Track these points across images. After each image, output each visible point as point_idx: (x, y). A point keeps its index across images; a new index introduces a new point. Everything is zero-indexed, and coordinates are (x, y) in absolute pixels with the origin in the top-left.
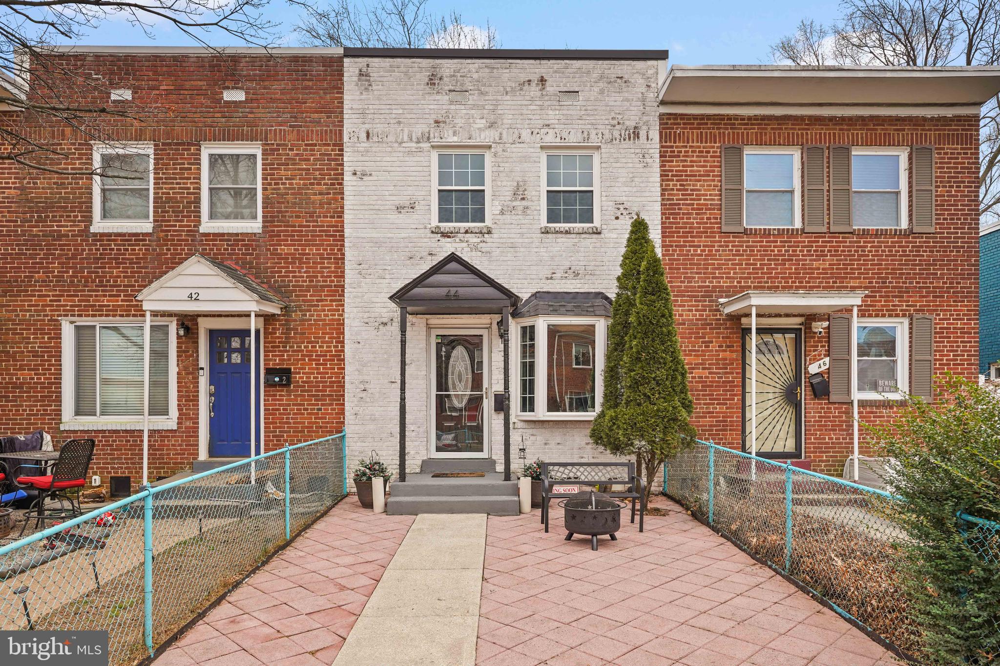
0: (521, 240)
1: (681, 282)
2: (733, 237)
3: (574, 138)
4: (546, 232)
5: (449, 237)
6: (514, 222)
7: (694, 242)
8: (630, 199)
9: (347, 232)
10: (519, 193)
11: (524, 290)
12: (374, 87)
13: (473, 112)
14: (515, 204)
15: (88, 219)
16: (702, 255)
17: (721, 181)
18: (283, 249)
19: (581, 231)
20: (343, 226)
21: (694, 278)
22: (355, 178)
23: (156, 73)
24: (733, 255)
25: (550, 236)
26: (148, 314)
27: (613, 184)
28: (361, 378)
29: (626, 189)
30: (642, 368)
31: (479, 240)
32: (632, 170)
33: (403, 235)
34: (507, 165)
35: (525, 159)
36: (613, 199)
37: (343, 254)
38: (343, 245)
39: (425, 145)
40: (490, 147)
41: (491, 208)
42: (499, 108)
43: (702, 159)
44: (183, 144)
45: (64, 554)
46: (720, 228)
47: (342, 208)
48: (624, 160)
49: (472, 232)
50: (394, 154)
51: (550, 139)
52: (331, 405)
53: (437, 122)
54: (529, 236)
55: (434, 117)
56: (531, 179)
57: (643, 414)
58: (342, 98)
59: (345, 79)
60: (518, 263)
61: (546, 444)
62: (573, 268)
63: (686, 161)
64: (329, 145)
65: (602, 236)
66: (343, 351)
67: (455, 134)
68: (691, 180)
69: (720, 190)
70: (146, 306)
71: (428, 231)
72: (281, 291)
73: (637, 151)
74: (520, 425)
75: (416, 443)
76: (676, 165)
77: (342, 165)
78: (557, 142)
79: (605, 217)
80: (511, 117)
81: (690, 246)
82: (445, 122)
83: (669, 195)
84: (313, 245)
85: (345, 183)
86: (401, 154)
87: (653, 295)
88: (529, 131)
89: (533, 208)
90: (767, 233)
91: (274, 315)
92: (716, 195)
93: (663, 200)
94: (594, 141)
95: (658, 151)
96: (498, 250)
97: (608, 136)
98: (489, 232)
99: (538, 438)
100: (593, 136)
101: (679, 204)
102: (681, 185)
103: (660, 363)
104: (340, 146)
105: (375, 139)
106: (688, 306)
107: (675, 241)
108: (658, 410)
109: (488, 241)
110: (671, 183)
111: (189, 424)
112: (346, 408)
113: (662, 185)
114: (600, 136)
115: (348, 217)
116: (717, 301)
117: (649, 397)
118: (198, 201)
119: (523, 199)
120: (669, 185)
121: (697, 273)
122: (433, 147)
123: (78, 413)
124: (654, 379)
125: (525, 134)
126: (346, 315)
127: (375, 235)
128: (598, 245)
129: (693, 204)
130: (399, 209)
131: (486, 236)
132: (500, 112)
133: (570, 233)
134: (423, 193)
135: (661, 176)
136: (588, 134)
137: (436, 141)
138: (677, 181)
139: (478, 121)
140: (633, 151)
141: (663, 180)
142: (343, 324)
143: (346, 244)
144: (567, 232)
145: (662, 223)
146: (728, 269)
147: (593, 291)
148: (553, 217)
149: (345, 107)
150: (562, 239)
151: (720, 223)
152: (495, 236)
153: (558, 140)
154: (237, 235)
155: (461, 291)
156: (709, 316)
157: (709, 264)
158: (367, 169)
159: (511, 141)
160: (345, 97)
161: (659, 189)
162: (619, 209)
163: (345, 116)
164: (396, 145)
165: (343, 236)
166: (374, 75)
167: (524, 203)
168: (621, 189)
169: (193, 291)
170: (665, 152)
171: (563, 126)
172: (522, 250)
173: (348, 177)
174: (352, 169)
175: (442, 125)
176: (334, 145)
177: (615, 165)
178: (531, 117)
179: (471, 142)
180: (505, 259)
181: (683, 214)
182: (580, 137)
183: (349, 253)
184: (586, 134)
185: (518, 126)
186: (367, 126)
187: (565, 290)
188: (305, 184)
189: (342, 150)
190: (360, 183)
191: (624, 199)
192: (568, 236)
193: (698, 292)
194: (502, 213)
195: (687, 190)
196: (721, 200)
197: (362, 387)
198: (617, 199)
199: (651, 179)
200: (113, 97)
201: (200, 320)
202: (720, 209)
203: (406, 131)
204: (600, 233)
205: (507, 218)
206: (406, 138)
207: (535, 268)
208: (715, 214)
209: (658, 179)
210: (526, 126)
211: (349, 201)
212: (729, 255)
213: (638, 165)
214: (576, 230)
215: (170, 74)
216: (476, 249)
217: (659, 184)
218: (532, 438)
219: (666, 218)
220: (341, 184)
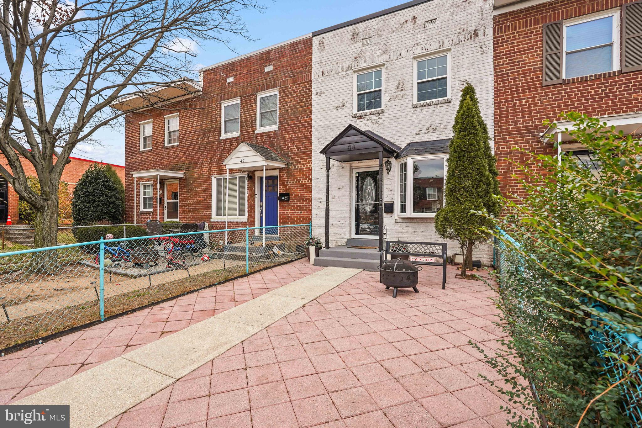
0: (401, 114)
1: (509, 125)
2: (553, 88)
3: (434, 47)
4: (416, 107)
5: (361, 118)
6: (397, 104)
7: (520, 96)
8: (471, 77)
9: (314, 124)
10: (400, 87)
11: (402, 143)
12: (326, 48)
13: (374, 47)
14: (397, 94)
15: (220, 134)
16: (526, 105)
17: (542, 50)
18: (287, 136)
19: (437, 103)
20: (311, 121)
21: (520, 121)
22: (317, 96)
23: (242, 67)
24: (553, 101)
25: (418, 109)
26: (228, 171)
27: (459, 70)
28: (319, 196)
29: (468, 71)
30: (455, 181)
31: (377, 118)
32: (473, 58)
33: (339, 121)
34: (393, 72)
35: (404, 67)
36: (459, 79)
37: (311, 135)
38: (311, 131)
39: (350, 72)
40: (383, 65)
41: (384, 99)
42: (389, 41)
43: (527, 39)
44: (250, 95)
45: (172, 270)
46: (542, 83)
47: (311, 112)
48: (467, 53)
49: (373, 114)
50: (335, 80)
51: (419, 51)
52: (306, 210)
53: (356, 58)
54: (405, 111)
55: (354, 55)
56: (407, 78)
57: (454, 211)
58: (311, 58)
59: (313, 48)
60: (399, 127)
61: (415, 232)
62: (432, 126)
63: (514, 43)
64: (305, 82)
65: (452, 103)
66: (311, 183)
67: (365, 62)
68: (517, 55)
69: (542, 57)
70: (228, 167)
71: (351, 117)
72: (285, 156)
73: (476, 45)
74: (399, 220)
75: (344, 230)
76: (505, 48)
77: (311, 91)
78: (423, 52)
79: (454, 92)
80: (395, 45)
81: (516, 100)
82: (360, 57)
83: (500, 68)
84: (299, 133)
85: (313, 100)
86: (338, 79)
87: (465, 131)
88: (406, 50)
89: (408, 94)
90: (584, 80)
91: (283, 168)
92: (538, 61)
93: (495, 73)
94: (447, 45)
95: (492, 41)
96: (388, 122)
97: (456, 40)
98: (383, 112)
99: (410, 228)
100: (446, 43)
101: (508, 73)
102: (509, 60)
103: (468, 177)
104: (310, 82)
105: (326, 74)
106: (514, 141)
107: (504, 99)
108: (464, 209)
109: (382, 117)
110: (502, 60)
111: (251, 219)
112: (313, 212)
113: (494, 63)
114: (451, 41)
115: (314, 116)
116: (538, 135)
117: (459, 200)
118: (255, 119)
119: (402, 90)
120: (500, 62)
121: (522, 118)
122: (354, 72)
123: (217, 215)
124: (463, 187)
125: (404, 53)
126: (312, 165)
127: (327, 123)
128: (449, 109)
129: (519, 71)
130: (337, 108)
131: (381, 115)
132: (389, 44)
133: (430, 105)
134: (348, 97)
135: (494, 57)
136: (443, 43)
137: (355, 68)
138: (506, 58)
139: (377, 52)
140: (473, 45)
141: (495, 60)
142: (311, 170)
143: (313, 130)
144: (428, 105)
145: (495, 88)
146: (548, 111)
147: (446, 138)
148: (421, 97)
149: (313, 61)
150: (427, 110)
151: (542, 80)
152: (386, 114)
153: (424, 51)
154: (269, 132)
155: (356, 145)
156: (532, 146)
157: (532, 110)
158: (322, 90)
159: (395, 58)
160: (313, 57)
161: (493, 66)
162: (463, 85)
163: (313, 66)
164: (336, 75)
165: (311, 126)
166: (326, 42)
167: (403, 92)
168: (465, 72)
169: (242, 159)
170: (497, 41)
171: (426, 42)
172: (401, 119)
173: (314, 96)
174: (315, 92)
175: (358, 59)
176: (308, 82)
177: (460, 57)
178: (407, 41)
179: (374, 64)
180: (391, 126)
181: (511, 79)
182: (437, 46)
183: (314, 134)
184: (441, 43)
185: (400, 49)
186: (322, 69)
187: (428, 140)
188: (296, 104)
189: (311, 83)
190: (319, 98)
191: (467, 77)
192: (430, 107)
193: (522, 130)
194: (390, 100)
195: (515, 62)
196: (542, 64)
197: (319, 201)
198: (462, 79)
199: (486, 61)
200: (228, 82)
201: (256, 173)
202: (542, 70)
203: (341, 66)
204: (450, 102)
205: (393, 103)
206: (340, 70)
207: (409, 129)
208: (537, 74)
209: (492, 60)
210: (404, 48)
211: (315, 108)
212: (550, 101)
213: (477, 54)
214: (434, 103)
215: (246, 66)
216: (376, 123)
217: (493, 63)
218: (407, 228)
219: (498, 85)
220: (311, 100)
